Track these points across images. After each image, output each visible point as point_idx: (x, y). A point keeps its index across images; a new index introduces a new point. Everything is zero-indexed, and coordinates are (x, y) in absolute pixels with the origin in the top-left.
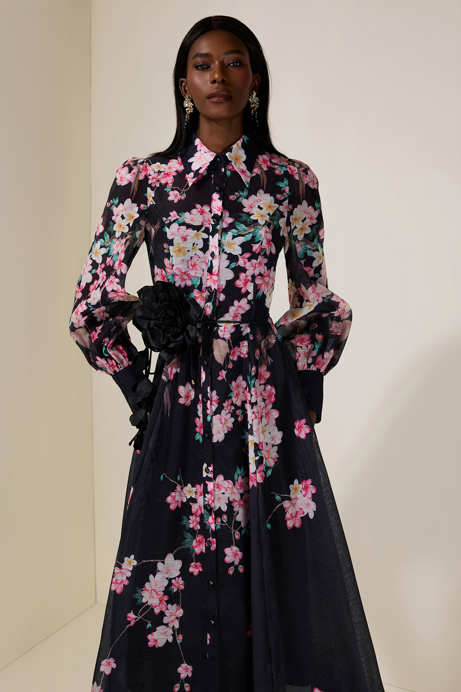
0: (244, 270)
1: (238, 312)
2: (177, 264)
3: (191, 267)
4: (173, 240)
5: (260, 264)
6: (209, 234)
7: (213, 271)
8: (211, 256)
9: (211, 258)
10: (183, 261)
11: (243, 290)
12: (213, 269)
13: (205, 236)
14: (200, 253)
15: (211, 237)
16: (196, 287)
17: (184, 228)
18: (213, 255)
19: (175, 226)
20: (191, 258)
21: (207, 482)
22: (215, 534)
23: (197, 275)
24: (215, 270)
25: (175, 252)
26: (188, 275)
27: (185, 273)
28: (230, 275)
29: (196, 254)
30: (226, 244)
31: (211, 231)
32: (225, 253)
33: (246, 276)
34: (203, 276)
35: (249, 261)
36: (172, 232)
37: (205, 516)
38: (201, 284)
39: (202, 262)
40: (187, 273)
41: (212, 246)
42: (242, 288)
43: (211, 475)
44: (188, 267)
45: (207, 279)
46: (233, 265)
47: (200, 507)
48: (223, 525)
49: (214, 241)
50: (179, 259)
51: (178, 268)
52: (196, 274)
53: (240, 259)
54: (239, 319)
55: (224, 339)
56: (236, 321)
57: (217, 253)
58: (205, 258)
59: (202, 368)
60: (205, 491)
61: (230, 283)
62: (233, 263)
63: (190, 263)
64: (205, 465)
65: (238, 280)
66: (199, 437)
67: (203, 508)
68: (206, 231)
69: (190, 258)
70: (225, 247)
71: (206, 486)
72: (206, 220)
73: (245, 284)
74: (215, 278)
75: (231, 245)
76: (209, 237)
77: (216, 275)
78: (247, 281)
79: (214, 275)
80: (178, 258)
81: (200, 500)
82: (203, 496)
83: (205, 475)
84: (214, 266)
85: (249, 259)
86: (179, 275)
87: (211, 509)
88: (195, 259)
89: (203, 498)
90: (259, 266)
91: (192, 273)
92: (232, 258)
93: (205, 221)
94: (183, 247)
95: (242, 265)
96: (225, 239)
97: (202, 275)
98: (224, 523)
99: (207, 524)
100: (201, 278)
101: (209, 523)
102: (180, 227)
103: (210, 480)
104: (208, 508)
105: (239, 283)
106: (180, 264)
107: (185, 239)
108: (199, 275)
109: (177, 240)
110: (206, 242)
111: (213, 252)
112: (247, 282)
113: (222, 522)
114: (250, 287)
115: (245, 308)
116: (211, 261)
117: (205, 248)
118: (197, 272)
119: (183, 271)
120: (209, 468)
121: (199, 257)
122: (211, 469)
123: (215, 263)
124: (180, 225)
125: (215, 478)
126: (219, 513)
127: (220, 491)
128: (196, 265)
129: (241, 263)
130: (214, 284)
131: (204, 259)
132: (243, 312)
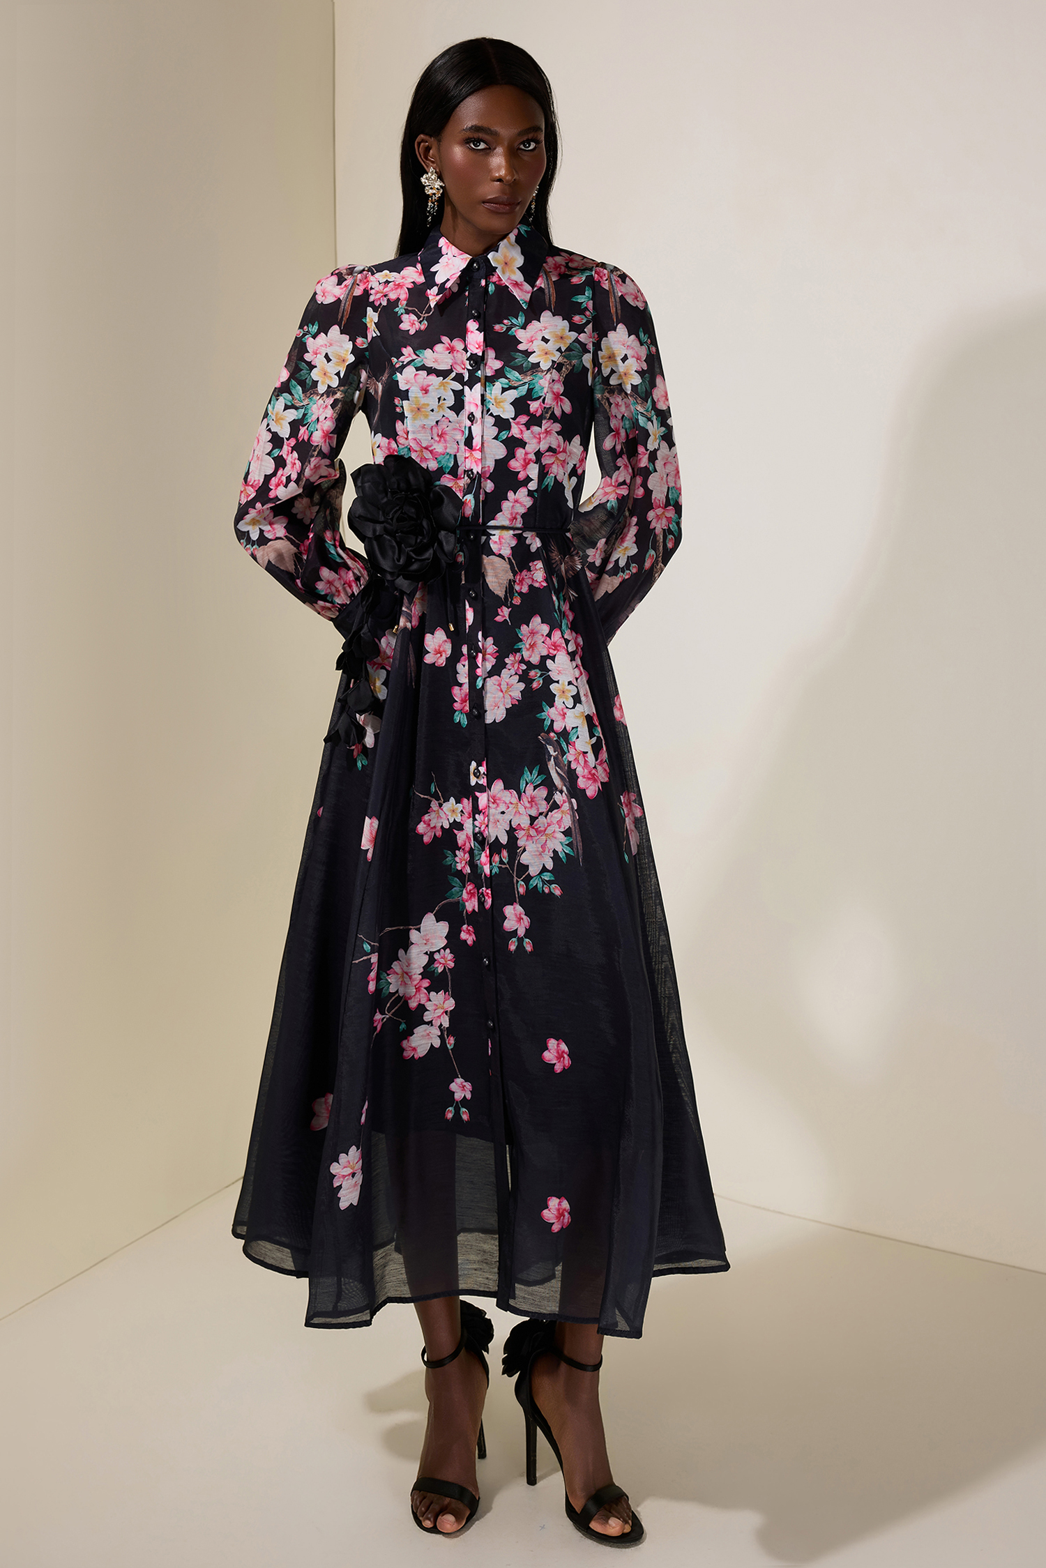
0: (522, 444)
1: (516, 511)
2: (414, 433)
3: (437, 439)
4: (407, 391)
5: (547, 432)
6: (463, 384)
7: (474, 444)
8: (469, 419)
9: (469, 423)
10: (423, 427)
11: (522, 476)
12: (474, 441)
13: (458, 387)
14: (451, 415)
15: (467, 388)
16: (448, 471)
17: (423, 373)
18: (471, 418)
19: (410, 371)
20: (437, 422)
21: (478, 794)
22: (490, 881)
23: (448, 451)
24: (477, 442)
25: (412, 411)
26: (431, 452)
27: (426, 448)
28: (500, 451)
29: (444, 416)
30: (493, 401)
31: (466, 378)
32: (491, 415)
33: (526, 454)
34: (458, 452)
35: (528, 429)
36: (405, 379)
37: (476, 852)
38: (456, 465)
39: (455, 429)
40: (430, 449)
41: (470, 403)
42: (520, 472)
43: (483, 781)
44: (432, 438)
45: (466, 458)
46: (504, 435)
47: (468, 837)
48: (503, 866)
49: (472, 396)
50: (419, 423)
51: (415, 439)
52: (446, 449)
53: (513, 424)
54: (519, 524)
55: (501, 556)
56: (515, 526)
57: (478, 415)
58: (459, 423)
59: (467, 603)
60: (476, 810)
61: (501, 464)
62: (504, 432)
63: (435, 431)
64: (474, 764)
65: (514, 460)
66: (461, 718)
67: (472, 839)
68: (459, 378)
69: (435, 423)
70: (490, 406)
71: (476, 800)
72: (459, 362)
73: (526, 464)
74: (478, 455)
75: (500, 402)
76: (463, 390)
77: (478, 450)
78: (527, 461)
79: (475, 450)
80: (416, 422)
81: (468, 825)
82: (471, 819)
83: (473, 781)
84: (474, 436)
85: (528, 426)
86: (416, 451)
87: (484, 839)
88: (443, 425)
89: (472, 822)
90: (546, 436)
91: (439, 448)
92: (502, 424)
93: (456, 363)
94: (424, 404)
95: (518, 436)
96: (491, 393)
97: (456, 451)
98: (505, 864)
99: (479, 865)
100: (455, 456)
101: (481, 864)
102: (417, 372)
103: (481, 788)
104: (480, 839)
105: (515, 465)
106: (419, 432)
107: (425, 390)
108: (452, 451)
109: (414, 392)
110: (459, 395)
111: (472, 413)
112: (529, 463)
113: (501, 862)
114: (533, 471)
115: (525, 503)
116: (470, 428)
117: (458, 406)
118: (448, 445)
119: (424, 446)
120: (479, 768)
121: (450, 421)
122: (482, 769)
123: (476, 430)
124: (418, 369)
125: (490, 785)
126: (496, 847)
127: (498, 809)
128: (446, 434)
129: (515, 431)
130: (477, 465)
131: (458, 425)
132: (522, 511)
